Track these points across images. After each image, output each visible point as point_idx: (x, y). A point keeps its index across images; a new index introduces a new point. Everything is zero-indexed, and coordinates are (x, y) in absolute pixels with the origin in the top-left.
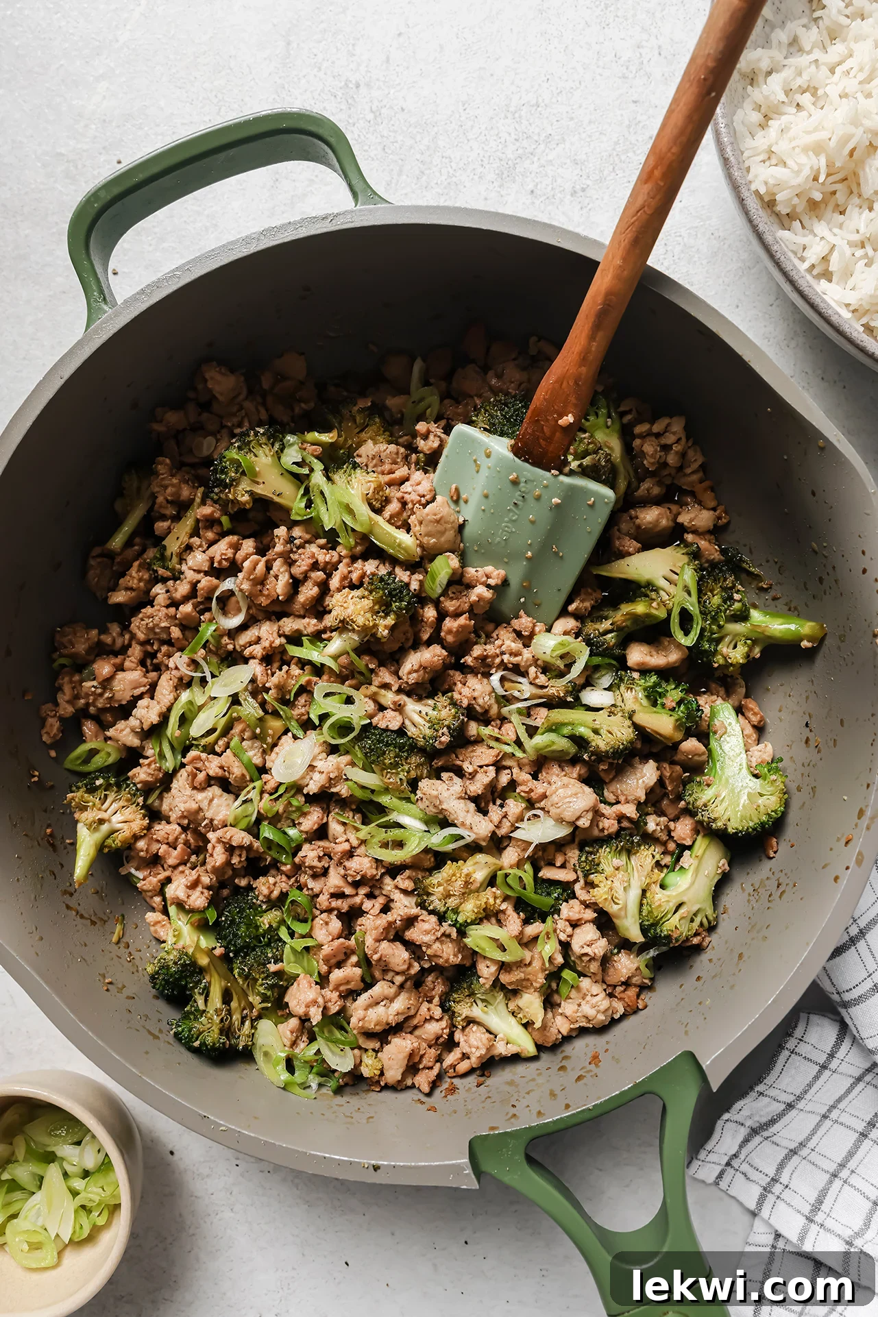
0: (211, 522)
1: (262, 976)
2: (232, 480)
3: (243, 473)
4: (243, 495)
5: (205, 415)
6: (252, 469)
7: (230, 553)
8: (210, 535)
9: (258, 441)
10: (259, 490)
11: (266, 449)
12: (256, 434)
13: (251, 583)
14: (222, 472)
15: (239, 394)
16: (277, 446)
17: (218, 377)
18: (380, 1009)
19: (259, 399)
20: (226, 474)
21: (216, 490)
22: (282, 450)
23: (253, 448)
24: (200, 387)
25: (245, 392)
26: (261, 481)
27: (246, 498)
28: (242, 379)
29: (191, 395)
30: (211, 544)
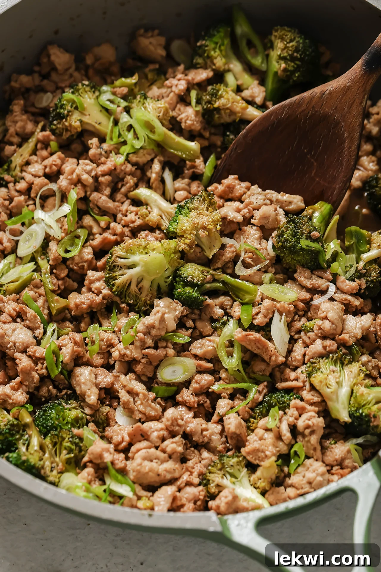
0: (46, 144)
1: (68, 436)
2: (69, 112)
3: (76, 108)
4: (75, 122)
5: (45, 82)
6: (82, 105)
7: (59, 162)
8: (45, 153)
9: (85, 89)
10: (86, 119)
11: (90, 94)
12: (83, 85)
13: (68, 181)
14: (61, 107)
15: (70, 68)
16: (97, 93)
17: (58, 53)
18: (154, 465)
19: (83, 72)
20: (64, 109)
21: (55, 122)
22: (99, 95)
23: (82, 93)
24: (45, 60)
25: (74, 67)
26: (87, 113)
27: (78, 123)
28: (73, 57)
29: (37, 68)
30: (44, 159)
